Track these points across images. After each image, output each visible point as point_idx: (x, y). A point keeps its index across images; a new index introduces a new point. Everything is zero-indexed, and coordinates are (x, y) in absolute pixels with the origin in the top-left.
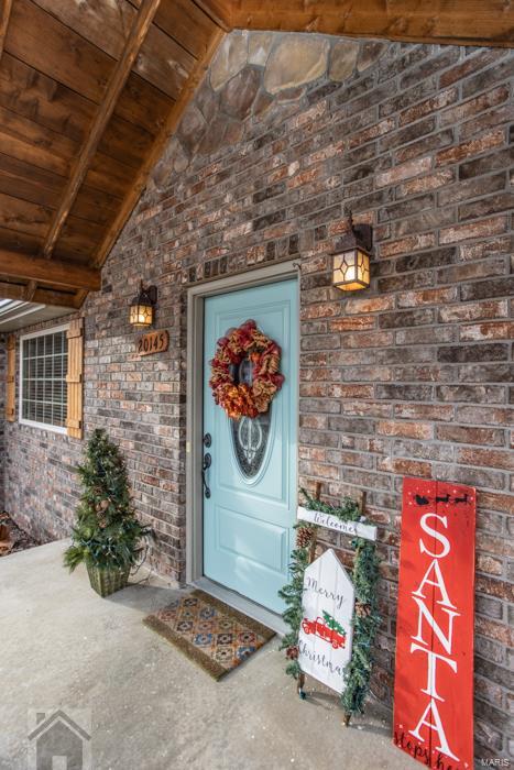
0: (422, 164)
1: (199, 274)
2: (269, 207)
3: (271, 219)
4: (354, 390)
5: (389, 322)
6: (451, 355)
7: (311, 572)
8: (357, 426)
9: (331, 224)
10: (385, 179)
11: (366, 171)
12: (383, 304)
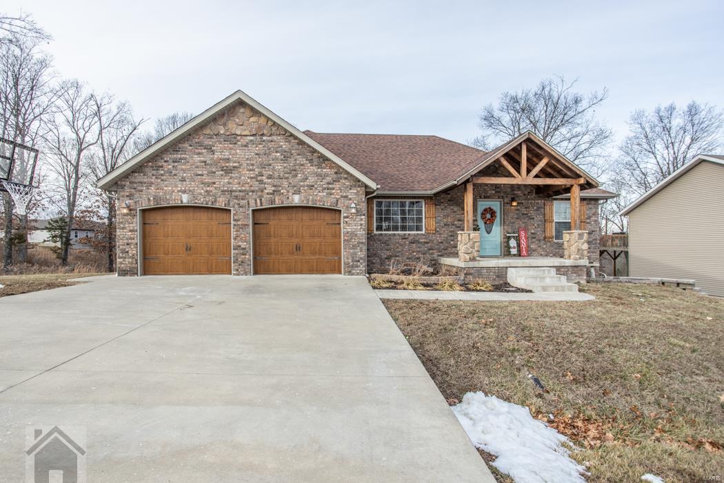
0: (520, 192)
1: (482, 196)
2: (498, 190)
3: (499, 192)
4: (512, 218)
5: (516, 210)
6: (523, 214)
7: (510, 242)
8: (513, 223)
9: (509, 196)
10: (516, 192)
11: (513, 190)
12: (516, 208)
